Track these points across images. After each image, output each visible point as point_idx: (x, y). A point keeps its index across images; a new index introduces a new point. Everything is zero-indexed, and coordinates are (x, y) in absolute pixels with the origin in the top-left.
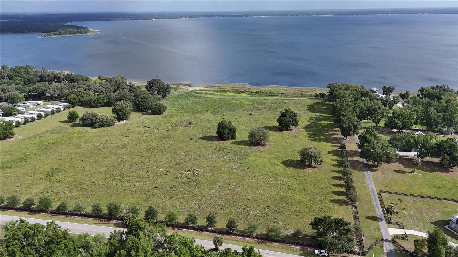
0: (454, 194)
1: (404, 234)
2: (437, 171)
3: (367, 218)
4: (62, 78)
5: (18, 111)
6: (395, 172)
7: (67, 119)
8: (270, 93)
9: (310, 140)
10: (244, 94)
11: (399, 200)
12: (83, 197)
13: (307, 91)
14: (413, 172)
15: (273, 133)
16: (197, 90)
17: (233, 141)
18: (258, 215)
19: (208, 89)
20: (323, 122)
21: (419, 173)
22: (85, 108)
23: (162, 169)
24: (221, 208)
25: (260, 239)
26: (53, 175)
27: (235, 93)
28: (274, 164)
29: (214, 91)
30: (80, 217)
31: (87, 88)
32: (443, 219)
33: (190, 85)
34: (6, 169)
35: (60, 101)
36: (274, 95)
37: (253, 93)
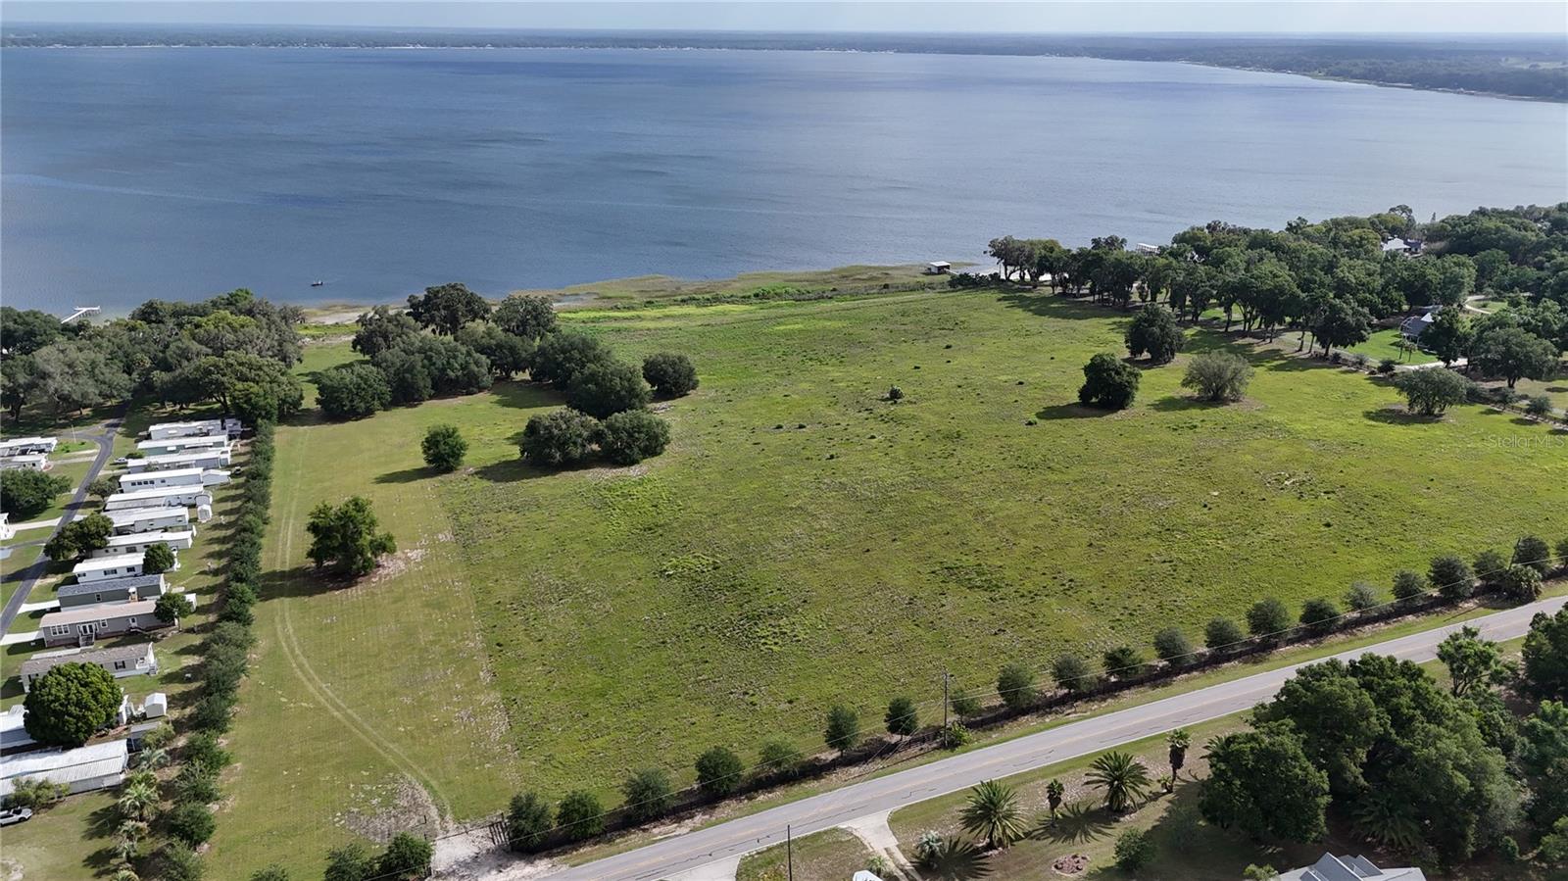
17: (1141, 405)
19: (575, 305)
35: (108, 426)
36: (819, 298)
37: (749, 297)
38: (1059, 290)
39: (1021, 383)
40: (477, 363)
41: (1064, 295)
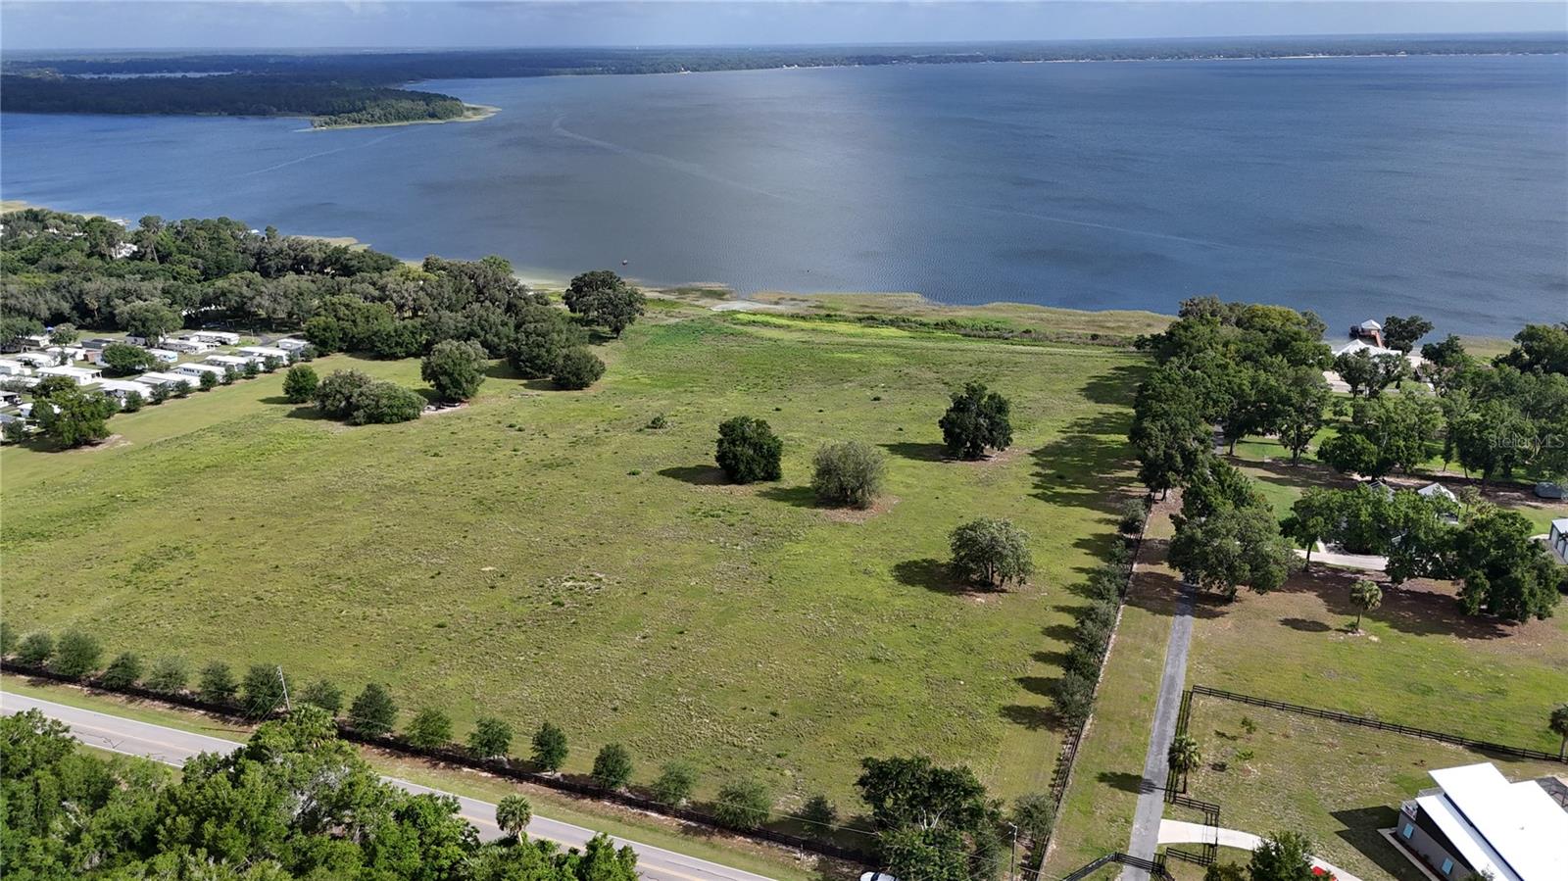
0: (1475, 717)
1: (1211, 846)
2: (1445, 630)
3: (1103, 778)
5: (151, 359)
6: (1287, 625)
7: (282, 394)
8: (986, 327)
9: (1035, 496)
10: (894, 329)
11: (1244, 722)
12: (206, 641)
13: (1121, 324)
14: (1354, 627)
15: (914, 468)
16: (739, 312)
17: (768, 486)
18: (727, 738)
19: (780, 308)
21: (1372, 633)
22: (358, 358)
23: (487, 569)
24: (615, 709)
25: (696, 821)
26: (154, 567)
27: (865, 326)
28: (865, 572)
29: (794, 317)
30: (168, 706)
31: (376, 293)
32: (1389, 804)
33: (719, 295)
34: (34, 539)
35: (291, 336)
36: (995, 337)
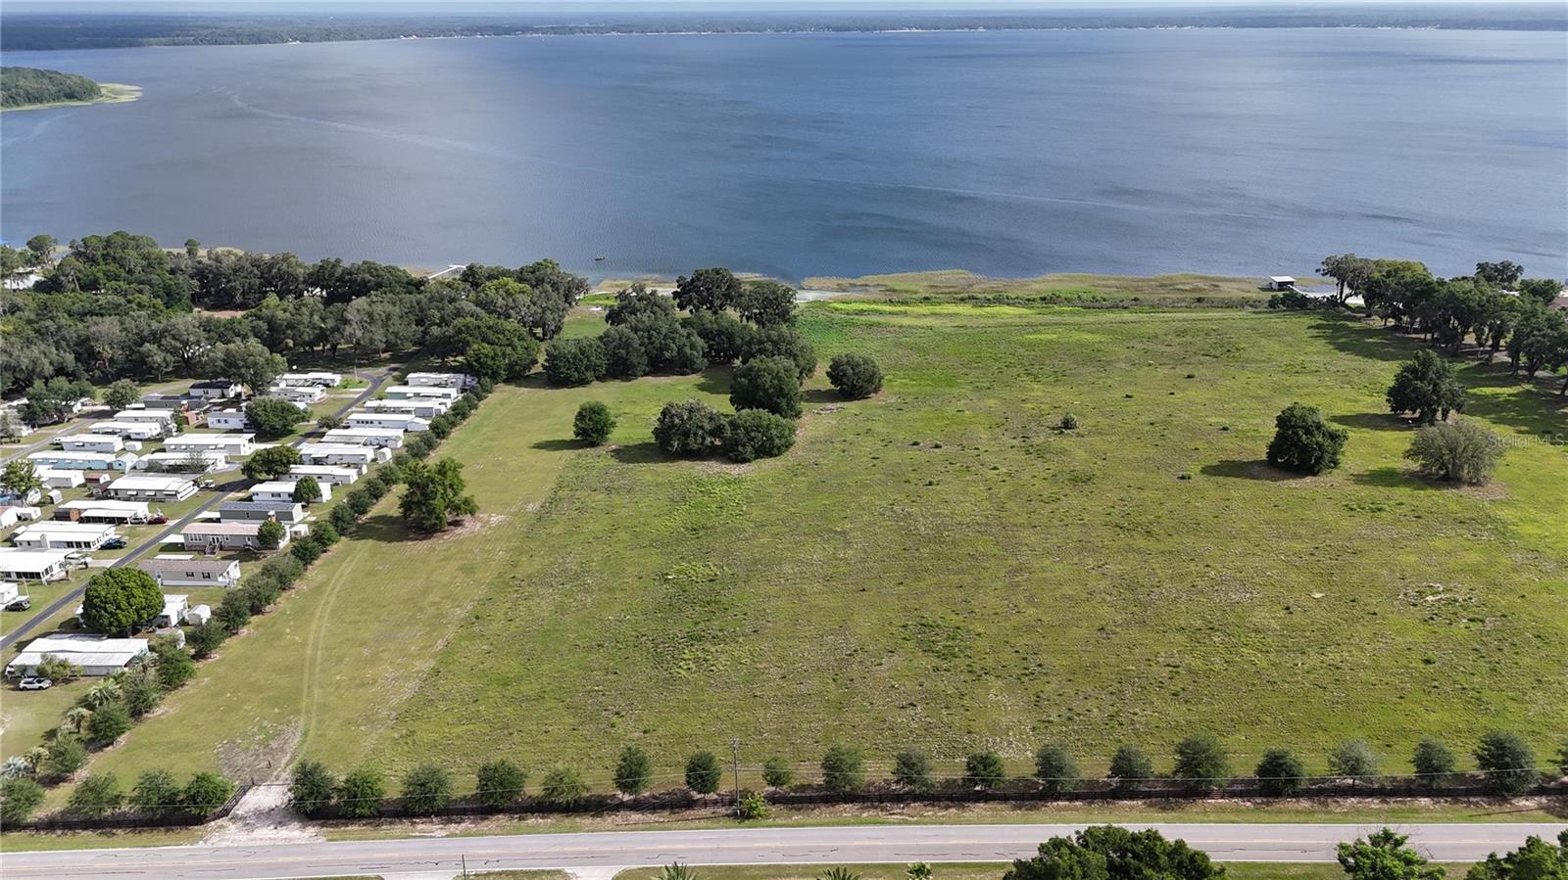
4: (302, 279)
7: (572, 436)
8: (1093, 298)
16: (827, 303)
20: (1488, 391)
23: (1318, 596)
29: (892, 302)
35: (390, 369)
36: (1113, 307)
37: (1034, 300)
38: (1391, 322)
39: (1225, 429)
40: (693, 347)
41: (1396, 328)
